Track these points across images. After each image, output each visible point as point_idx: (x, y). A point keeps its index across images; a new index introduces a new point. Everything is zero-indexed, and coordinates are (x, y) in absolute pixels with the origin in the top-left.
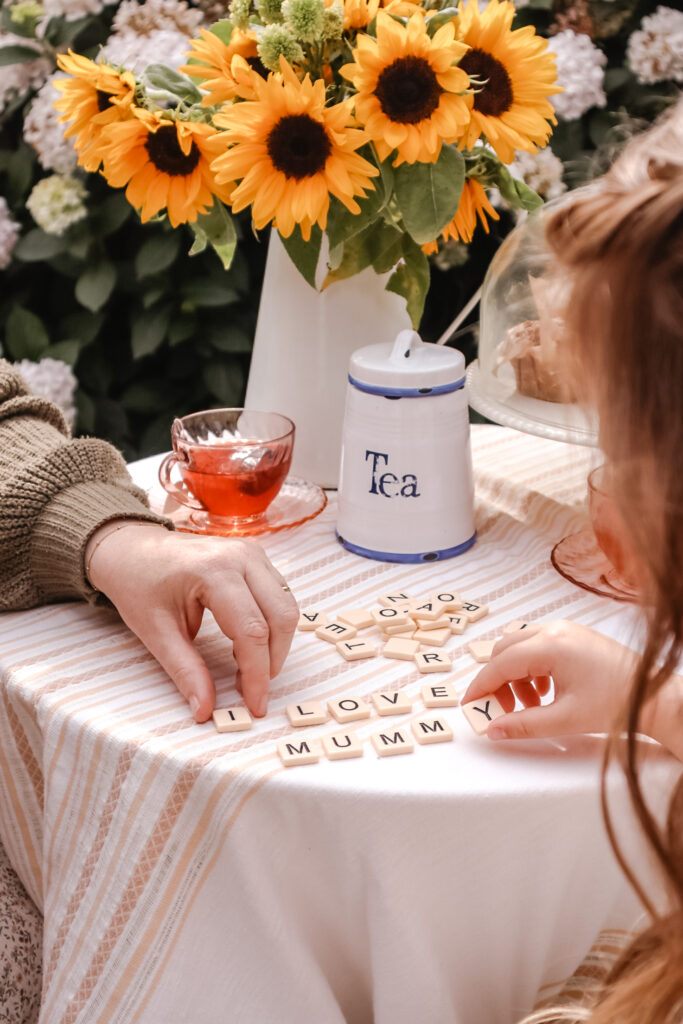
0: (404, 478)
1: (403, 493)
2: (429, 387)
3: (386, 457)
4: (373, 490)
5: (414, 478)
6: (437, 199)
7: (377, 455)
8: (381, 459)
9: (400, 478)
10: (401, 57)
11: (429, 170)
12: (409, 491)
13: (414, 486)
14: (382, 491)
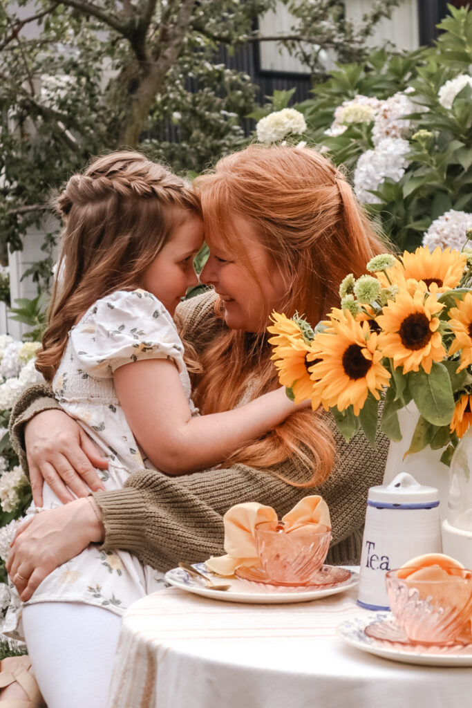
0: (382, 558)
1: (381, 567)
2: (399, 503)
3: (374, 544)
4: (367, 566)
5: (387, 558)
6: (435, 396)
7: (370, 543)
8: (372, 545)
9: (380, 558)
10: (413, 313)
11: (427, 378)
12: (384, 566)
13: (387, 564)
14: (371, 566)
